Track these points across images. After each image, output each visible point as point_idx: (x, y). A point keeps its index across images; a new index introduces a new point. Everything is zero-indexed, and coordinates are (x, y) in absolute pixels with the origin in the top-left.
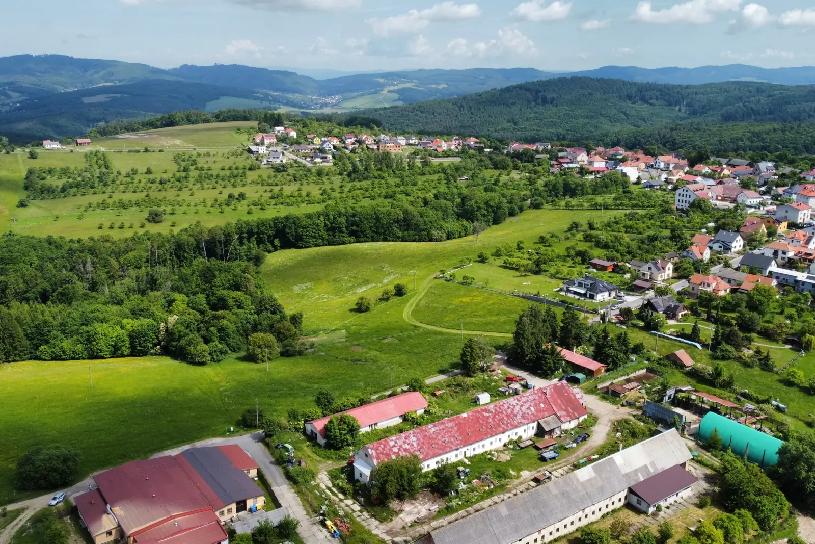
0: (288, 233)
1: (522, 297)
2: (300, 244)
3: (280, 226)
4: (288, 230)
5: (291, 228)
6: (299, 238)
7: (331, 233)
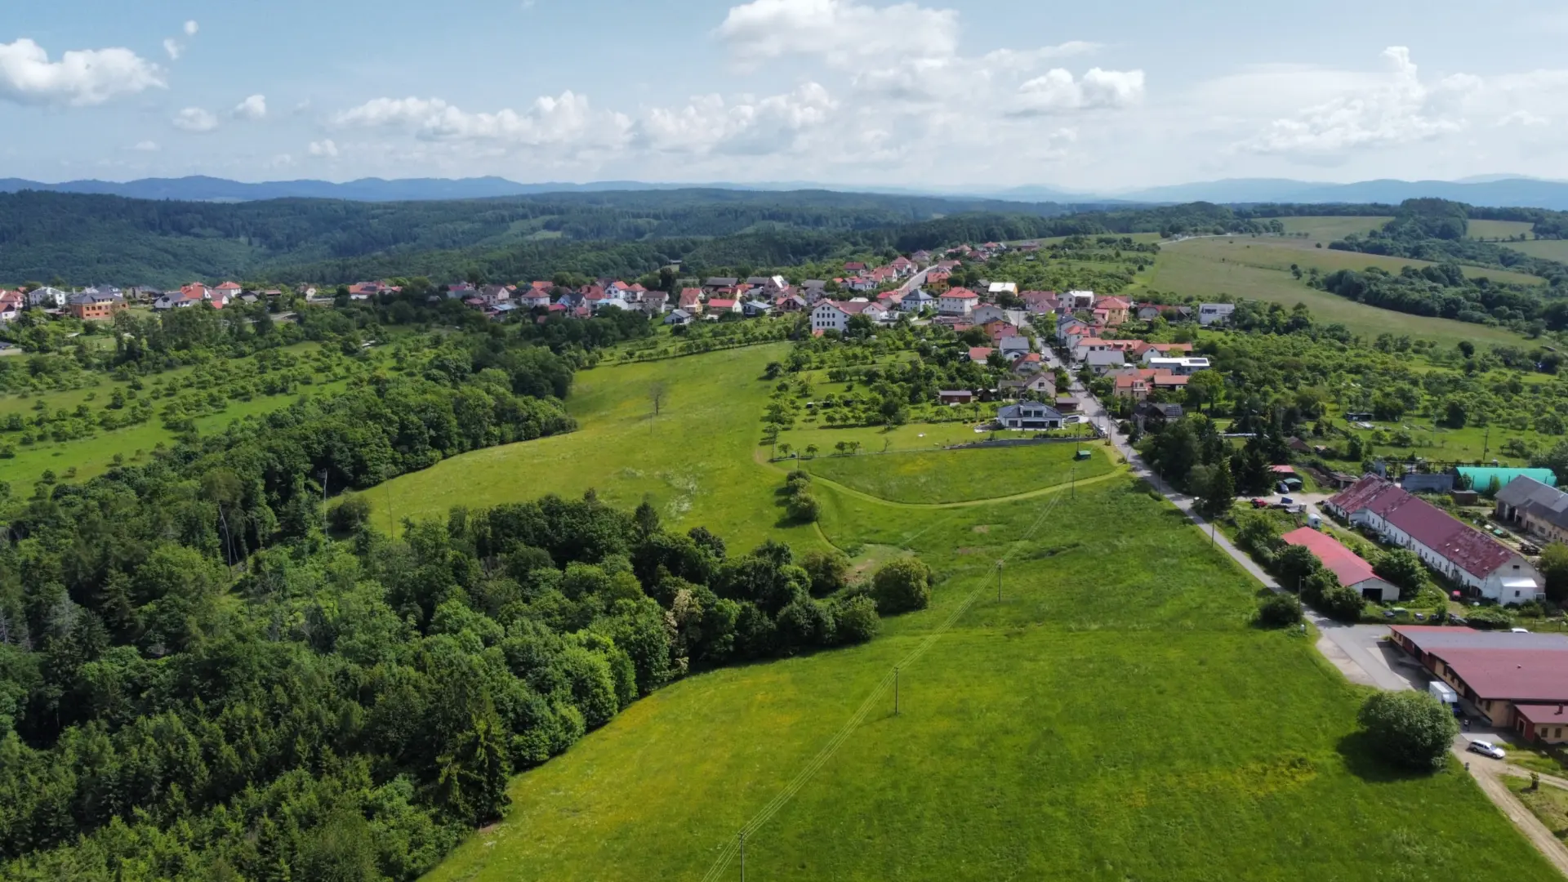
0: (340, 462)
1: (968, 447)
2: (363, 478)
3: (318, 448)
4: (337, 456)
5: (341, 451)
6: (360, 467)
7: (405, 448)
